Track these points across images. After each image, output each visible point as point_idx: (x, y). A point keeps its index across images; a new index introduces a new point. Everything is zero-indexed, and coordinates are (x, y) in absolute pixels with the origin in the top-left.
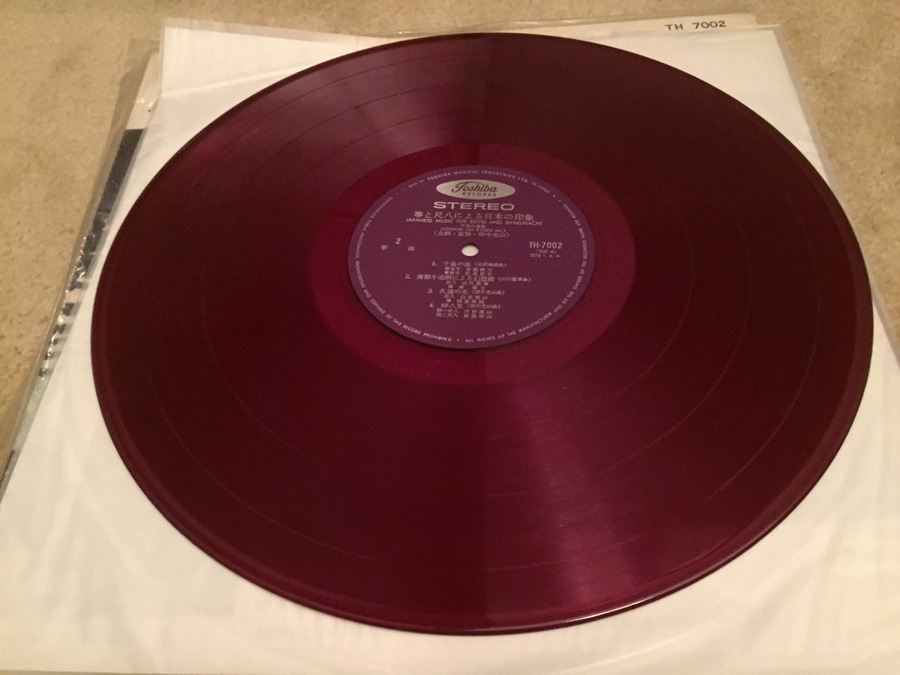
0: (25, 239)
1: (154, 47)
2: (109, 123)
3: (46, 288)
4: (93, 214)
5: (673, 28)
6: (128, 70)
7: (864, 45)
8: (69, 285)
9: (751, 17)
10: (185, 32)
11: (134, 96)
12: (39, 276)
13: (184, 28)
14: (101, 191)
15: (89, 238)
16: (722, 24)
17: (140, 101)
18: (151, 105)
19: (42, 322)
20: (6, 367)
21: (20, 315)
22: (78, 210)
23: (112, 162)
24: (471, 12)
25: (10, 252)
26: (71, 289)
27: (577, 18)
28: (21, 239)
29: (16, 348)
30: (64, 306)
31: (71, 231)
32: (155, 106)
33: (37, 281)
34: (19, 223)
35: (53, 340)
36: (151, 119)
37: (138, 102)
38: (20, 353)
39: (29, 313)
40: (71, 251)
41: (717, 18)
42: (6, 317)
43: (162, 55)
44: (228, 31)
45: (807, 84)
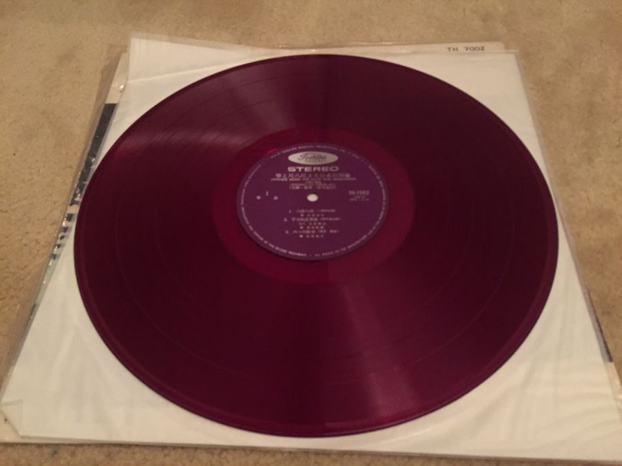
0: (41, 171)
1: (125, 49)
2: (94, 98)
3: (55, 203)
4: (85, 157)
5: (452, 50)
6: (107, 63)
7: (570, 64)
8: (70, 202)
9: (501, 45)
10: (144, 42)
11: (111, 82)
12: (50, 195)
13: (143, 38)
14: (90, 143)
15: (82, 173)
16: (483, 49)
17: (115, 85)
18: (122, 87)
19: (53, 224)
20: (30, 252)
21: (39, 220)
22: (75, 154)
23: (97, 124)
24: (325, 34)
25: (32, 179)
26: (71, 205)
27: (392, 41)
28: (39, 171)
29: (36, 240)
30: (66, 216)
31: (71, 167)
32: (124, 89)
33: (50, 198)
34: (37, 161)
35: (60, 236)
36: (122, 96)
37: (113, 85)
38: (39, 243)
39: (45, 219)
40: (71, 180)
41: (479, 45)
42: (29, 220)
43: (129, 55)
44: (171, 41)
45: (532, 89)
